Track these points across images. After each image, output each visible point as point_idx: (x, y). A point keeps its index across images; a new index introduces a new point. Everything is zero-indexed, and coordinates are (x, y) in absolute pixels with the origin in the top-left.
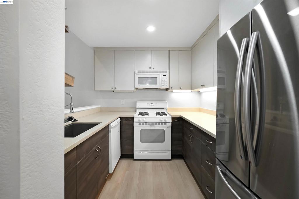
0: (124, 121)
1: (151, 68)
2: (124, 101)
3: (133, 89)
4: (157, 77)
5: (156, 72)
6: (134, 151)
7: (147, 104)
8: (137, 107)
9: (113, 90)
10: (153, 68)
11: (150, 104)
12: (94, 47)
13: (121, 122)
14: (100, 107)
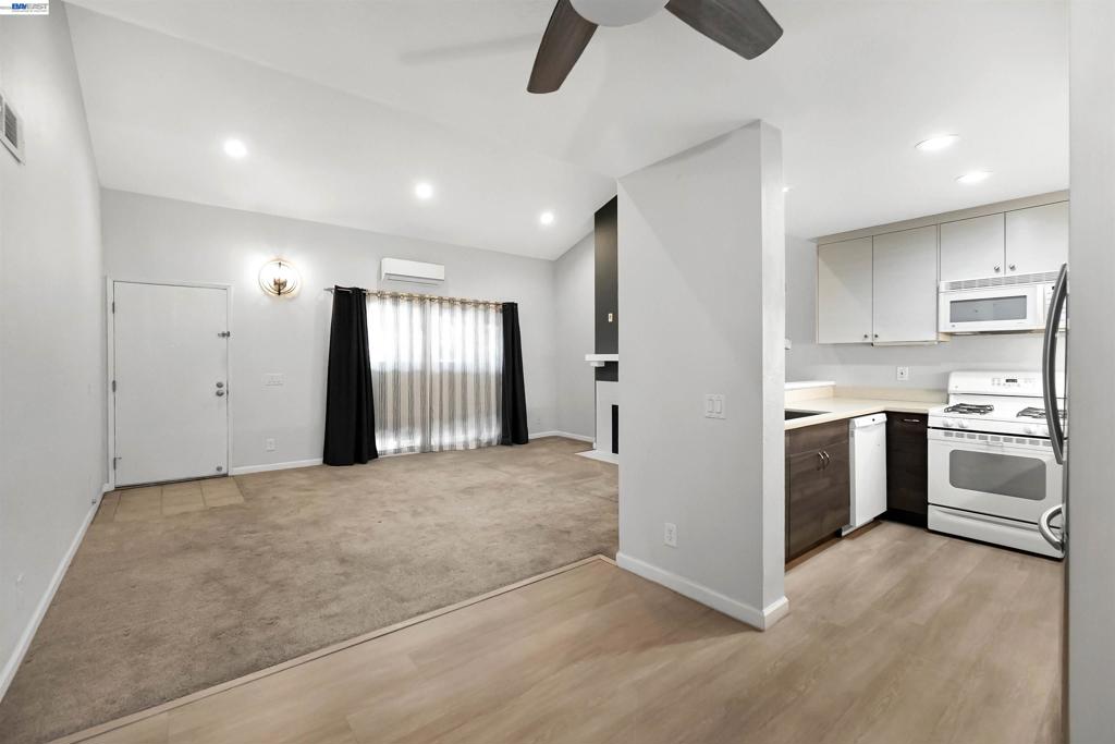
0: (897, 423)
1: (1002, 269)
2: (907, 370)
3: (932, 337)
4: (1025, 297)
5: (1024, 280)
6: (929, 506)
7: (989, 381)
8: (952, 388)
9: (869, 340)
10: (1008, 270)
11: (1003, 381)
12: (819, 239)
13: (888, 423)
14: (834, 387)
